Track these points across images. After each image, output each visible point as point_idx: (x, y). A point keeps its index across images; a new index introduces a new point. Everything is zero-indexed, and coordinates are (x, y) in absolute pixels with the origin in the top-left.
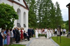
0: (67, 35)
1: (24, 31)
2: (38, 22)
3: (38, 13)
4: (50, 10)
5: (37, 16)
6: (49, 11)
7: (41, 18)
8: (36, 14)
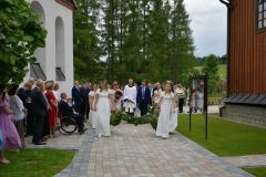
0: (221, 109)
1: (63, 96)
2: (103, 59)
3: (103, 22)
4: (150, 12)
5: (100, 38)
6: (145, 17)
7: (116, 43)
8: (98, 28)
